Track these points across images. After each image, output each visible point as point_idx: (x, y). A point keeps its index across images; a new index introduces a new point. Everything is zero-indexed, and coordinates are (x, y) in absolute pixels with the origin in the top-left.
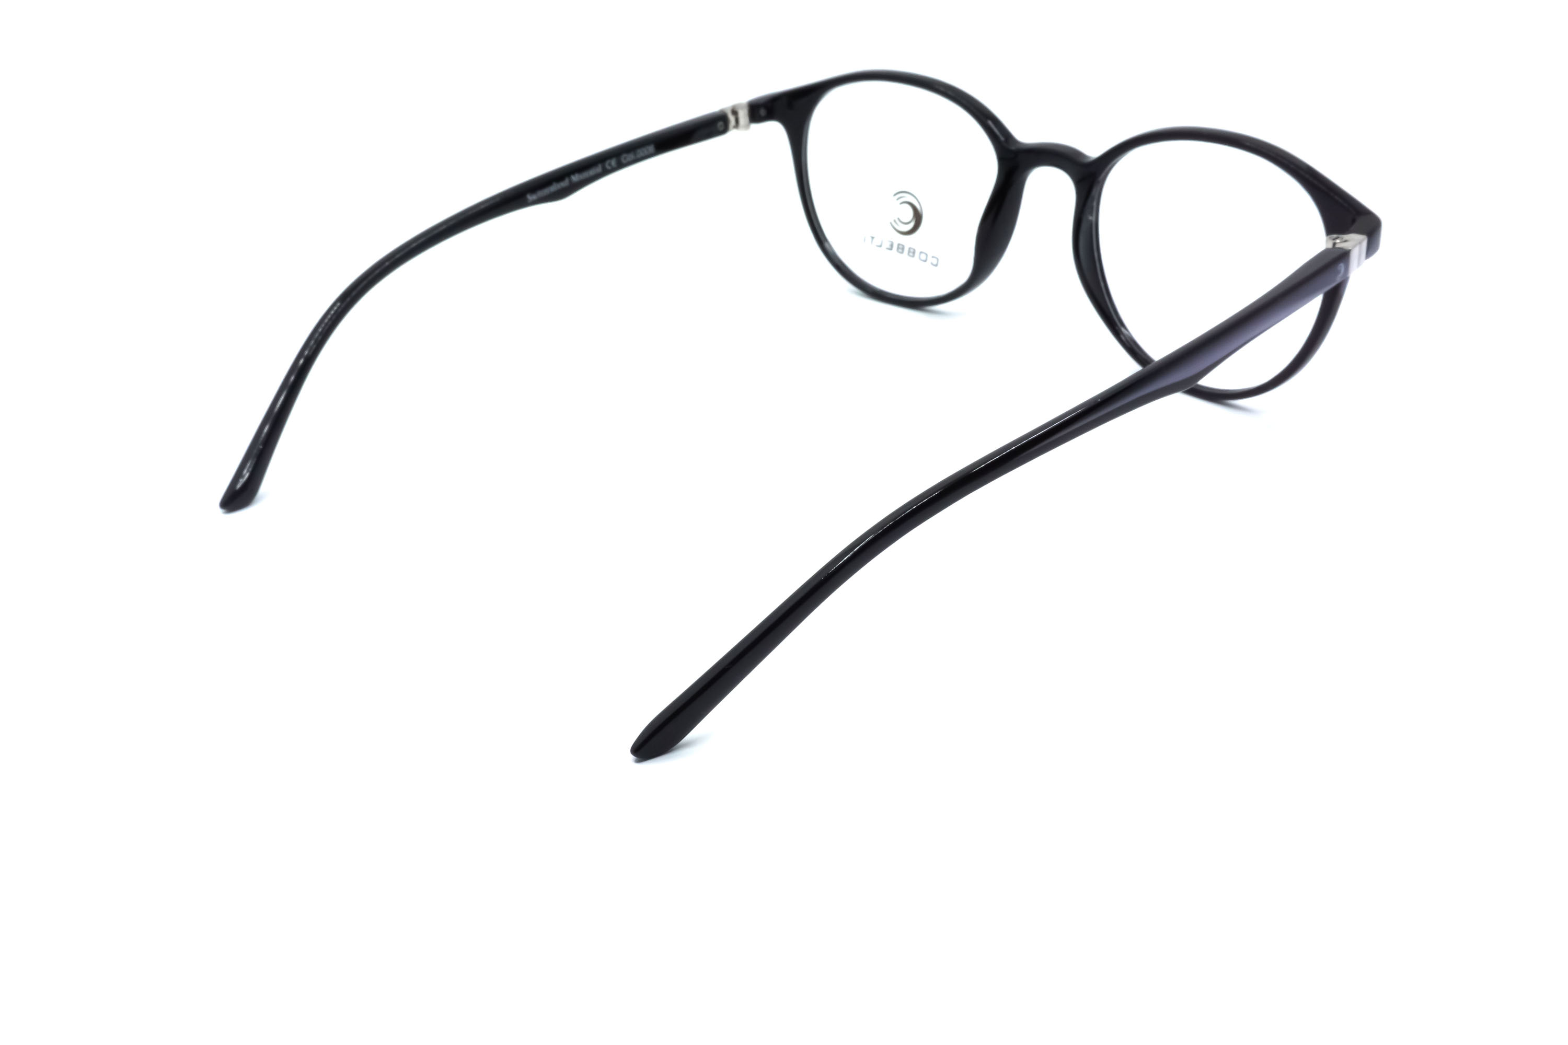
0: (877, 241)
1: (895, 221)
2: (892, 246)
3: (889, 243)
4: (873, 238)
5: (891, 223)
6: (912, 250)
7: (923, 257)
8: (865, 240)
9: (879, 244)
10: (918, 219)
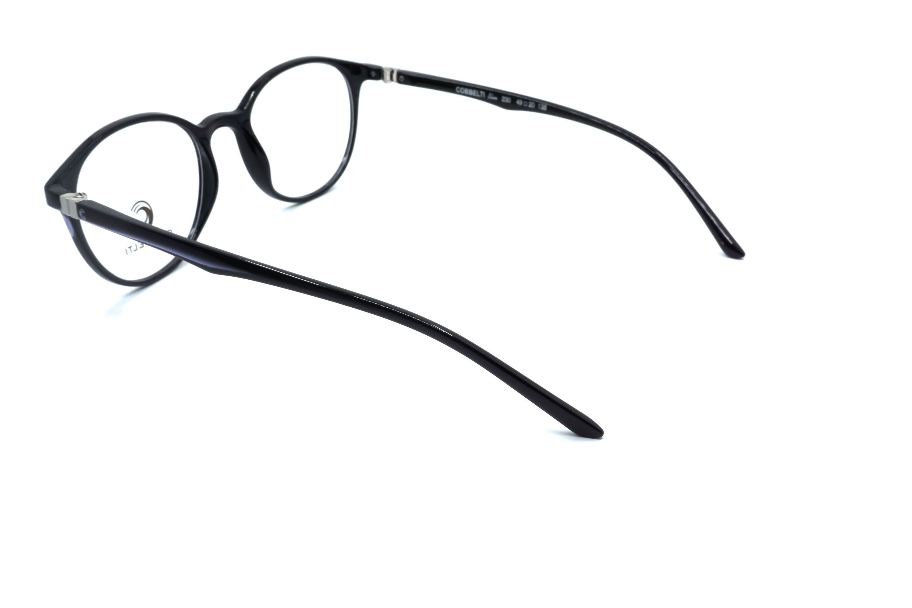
10: (150, 215)
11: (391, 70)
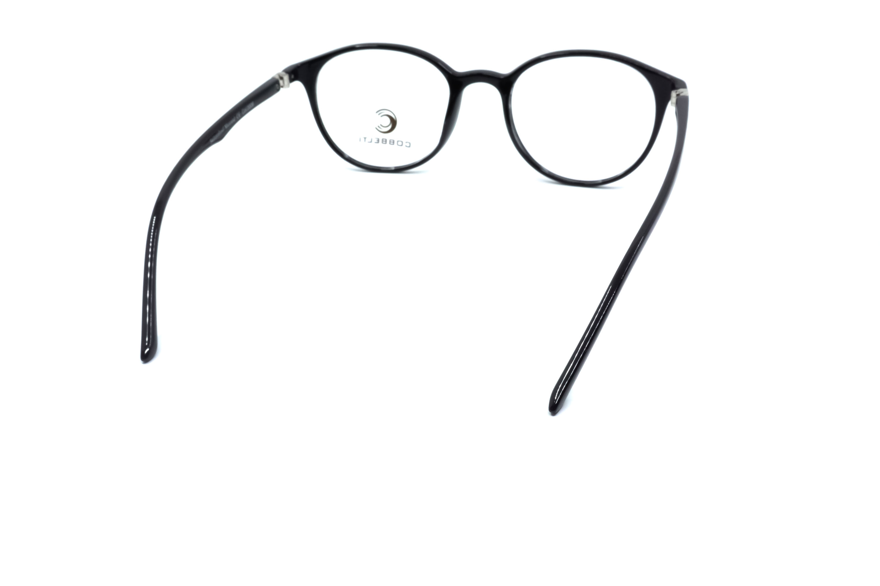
0: (368, 140)
1: (378, 127)
2: (378, 140)
3: (377, 139)
4: (365, 138)
5: (376, 129)
6: (392, 141)
7: (400, 143)
8: (360, 141)
9: (370, 141)
10: (394, 122)
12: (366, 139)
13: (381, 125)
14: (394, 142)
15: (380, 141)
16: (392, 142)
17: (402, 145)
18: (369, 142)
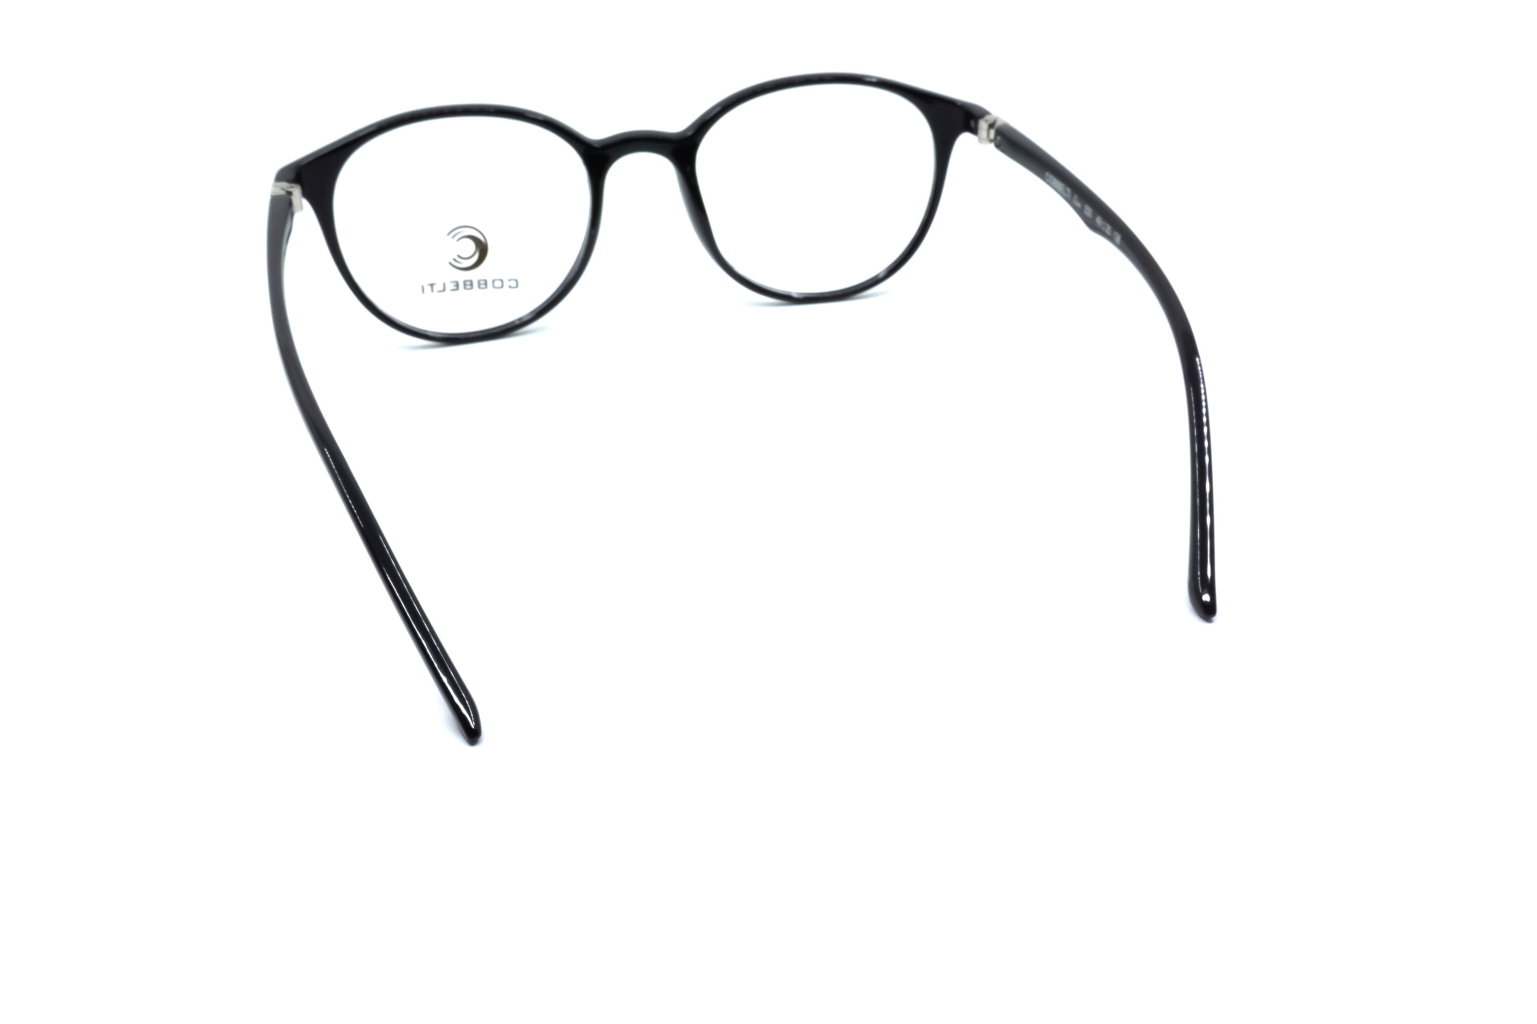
0: (438, 287)
1: (455, 260)
2: (457, 285)
3: (454, 284)
4: (432, 285)
5: (451, 264)
6: (482, 282)
7: (498, 284)
8: (423, 291)
9: (442, 288)
10: (482, 249)
11: (991, 121)
12: (435, 287)
13: (459, 256)
14: (486, 284)
15: (461, 285)
16: (483, 284)
17: (502, 286)
18: (439, 292)
